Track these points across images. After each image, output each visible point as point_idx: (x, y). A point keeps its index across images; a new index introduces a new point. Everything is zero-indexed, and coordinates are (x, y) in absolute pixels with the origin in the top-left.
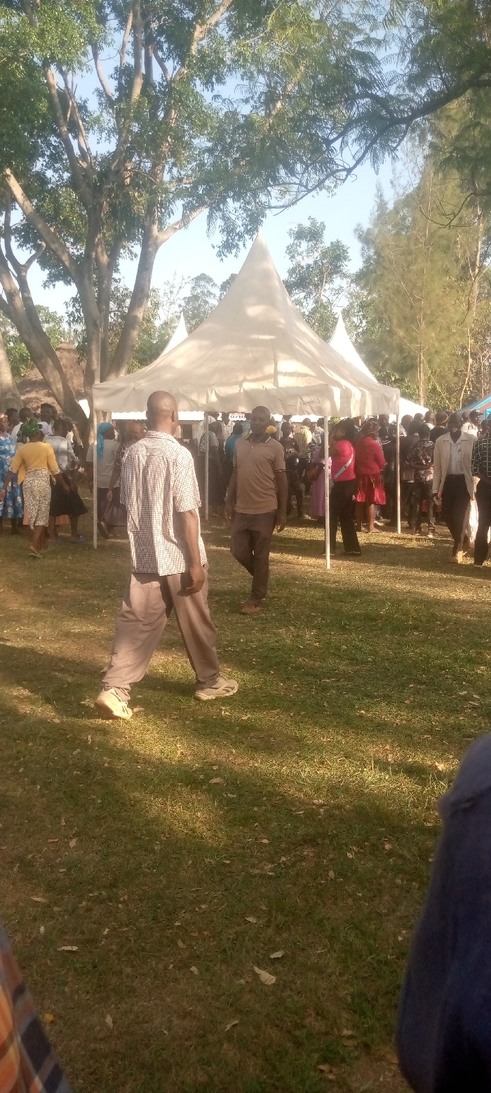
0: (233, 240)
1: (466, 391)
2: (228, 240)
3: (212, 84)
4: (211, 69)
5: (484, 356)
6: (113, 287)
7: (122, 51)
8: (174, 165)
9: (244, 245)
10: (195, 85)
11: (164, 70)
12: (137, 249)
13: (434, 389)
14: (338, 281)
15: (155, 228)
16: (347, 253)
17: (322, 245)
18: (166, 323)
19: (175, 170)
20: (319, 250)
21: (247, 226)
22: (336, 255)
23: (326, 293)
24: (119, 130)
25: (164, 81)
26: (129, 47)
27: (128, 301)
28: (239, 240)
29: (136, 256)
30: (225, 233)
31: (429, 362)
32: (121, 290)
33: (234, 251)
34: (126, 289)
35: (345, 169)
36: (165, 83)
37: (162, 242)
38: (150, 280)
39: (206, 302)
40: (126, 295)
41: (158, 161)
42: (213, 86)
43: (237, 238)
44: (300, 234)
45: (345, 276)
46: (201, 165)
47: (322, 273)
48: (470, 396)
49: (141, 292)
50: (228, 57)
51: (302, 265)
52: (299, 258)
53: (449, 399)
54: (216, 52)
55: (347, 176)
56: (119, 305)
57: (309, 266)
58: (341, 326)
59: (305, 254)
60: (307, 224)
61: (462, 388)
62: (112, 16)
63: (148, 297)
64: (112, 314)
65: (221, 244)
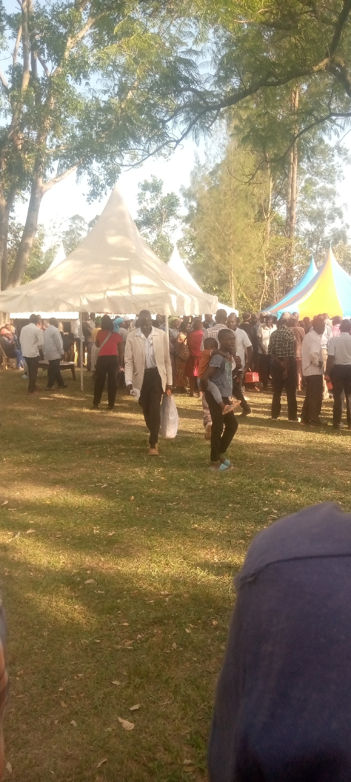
0: (98, 190)
1: (264, 299)
2: (94, 190)
3: (80, 79)
4: (79, 68)
5: (275, 274)
6: (10, 223)
7: (14, 54)
8: (54, 136)
9: (106, 194)
10: (68, 80)
11: (46, 69)
12: (27, 195)
13: (242, 297)
14: (173, 221)
15: (40, 180)
16: (179, 201)
17: (161, 196)
18: (50, 250)
19: (55, 140)
20: (159, 198)
21: (107, 180)
22: (171, 203)
23: (165, 229)
24: (13, 111)
25: (45, 76)
26: (20, 51)
27: (21, 233)
28: (102, 190)
29: (27, 200)
30: (92, 185)
31: (237, 278)
32: (16, 225)
33: (98, 198)
34: (20, 224)
35: (175, 141)
36: (46, 78)
37: (46, 191)
38: (37, 218)
39: (80, 235)
40: (20, 229)
41: (42, 132)
42: (80, 82)
43: (100, 188)
44: (145, 187)
45: (178, 217)
46: (74, 137)
47: (162, 215)
48: (267, 302)
49: (30, 227)
50: (91, 60)
51: (147, 209)
52: (145, 204)
53: (252, 304)
54: (83, 57)
55: (176, 145)
56: (16, 236)
57: (152, 209)
58: (176, 253)
59: (149, 201)
60: (150, 181)
61: (261, 297)
62: (7, 27)
63: (36, 230)
64: (10, 242)
65: (89, 193)
